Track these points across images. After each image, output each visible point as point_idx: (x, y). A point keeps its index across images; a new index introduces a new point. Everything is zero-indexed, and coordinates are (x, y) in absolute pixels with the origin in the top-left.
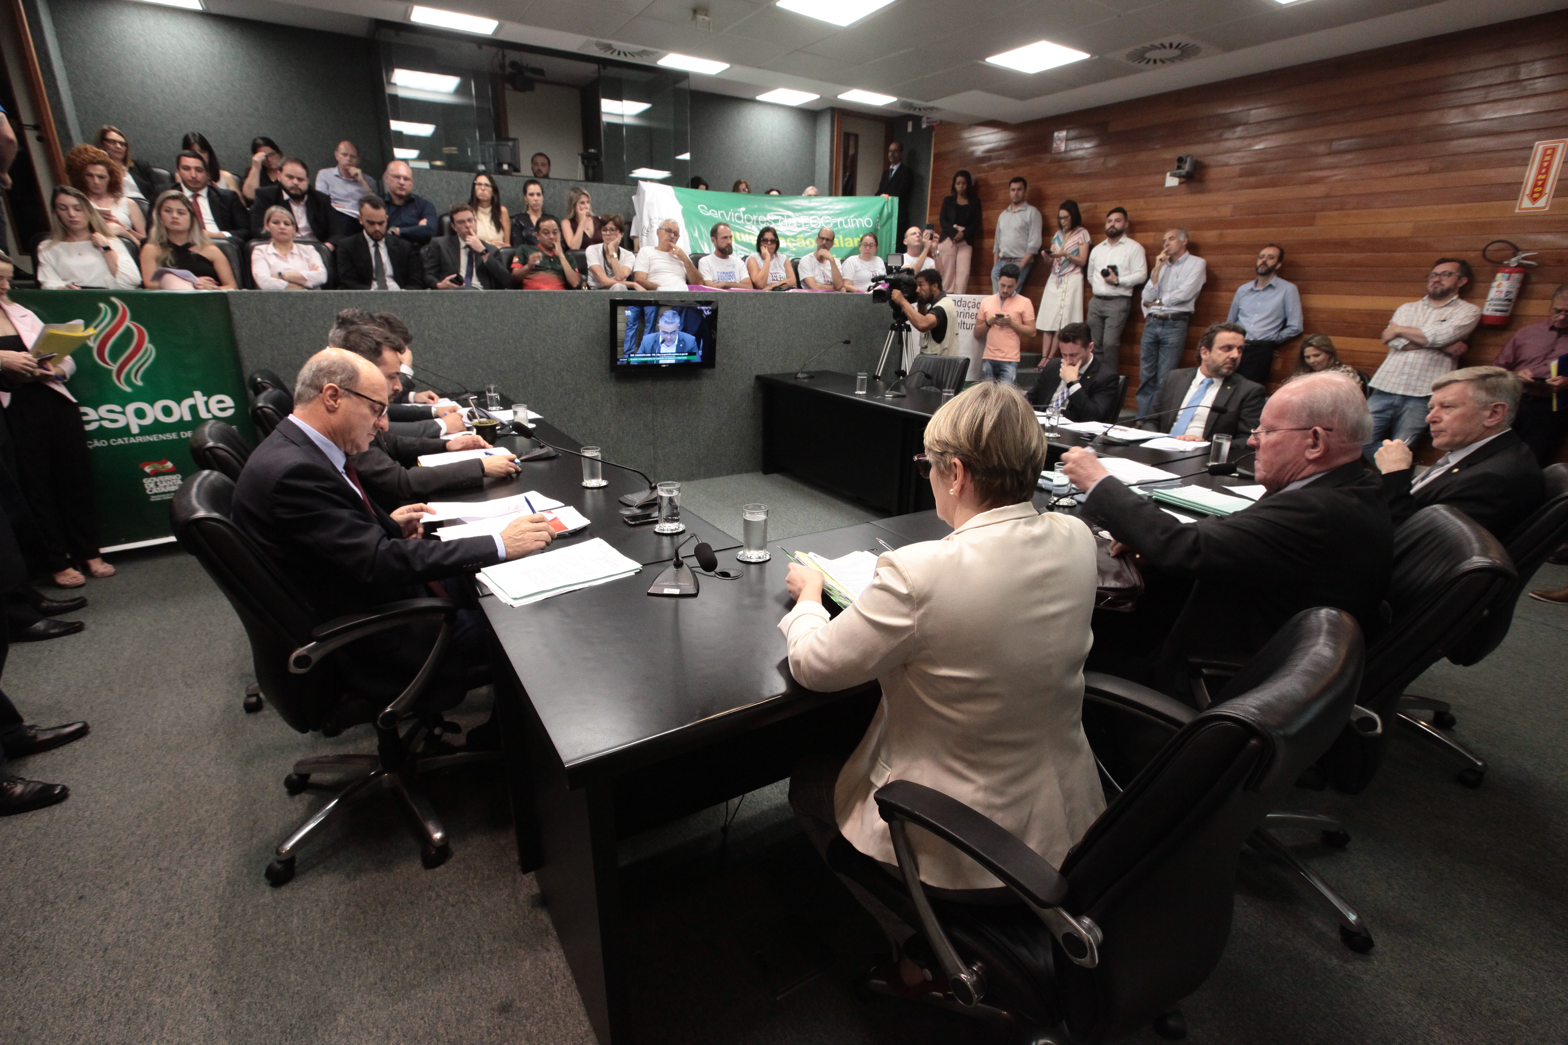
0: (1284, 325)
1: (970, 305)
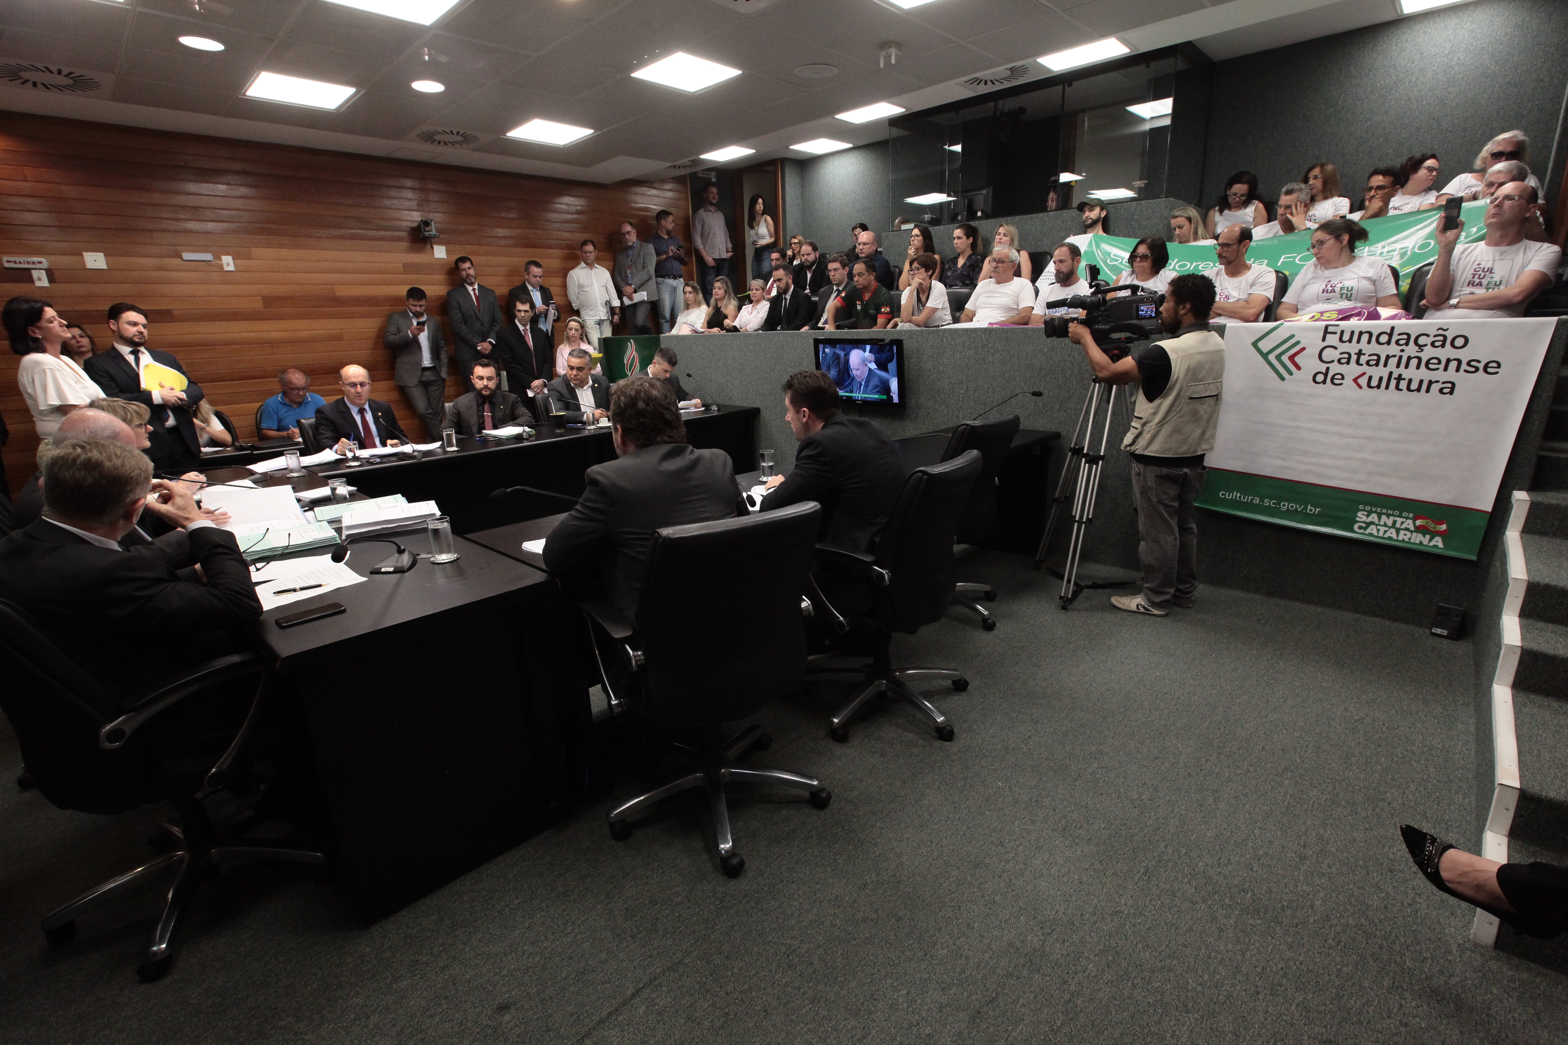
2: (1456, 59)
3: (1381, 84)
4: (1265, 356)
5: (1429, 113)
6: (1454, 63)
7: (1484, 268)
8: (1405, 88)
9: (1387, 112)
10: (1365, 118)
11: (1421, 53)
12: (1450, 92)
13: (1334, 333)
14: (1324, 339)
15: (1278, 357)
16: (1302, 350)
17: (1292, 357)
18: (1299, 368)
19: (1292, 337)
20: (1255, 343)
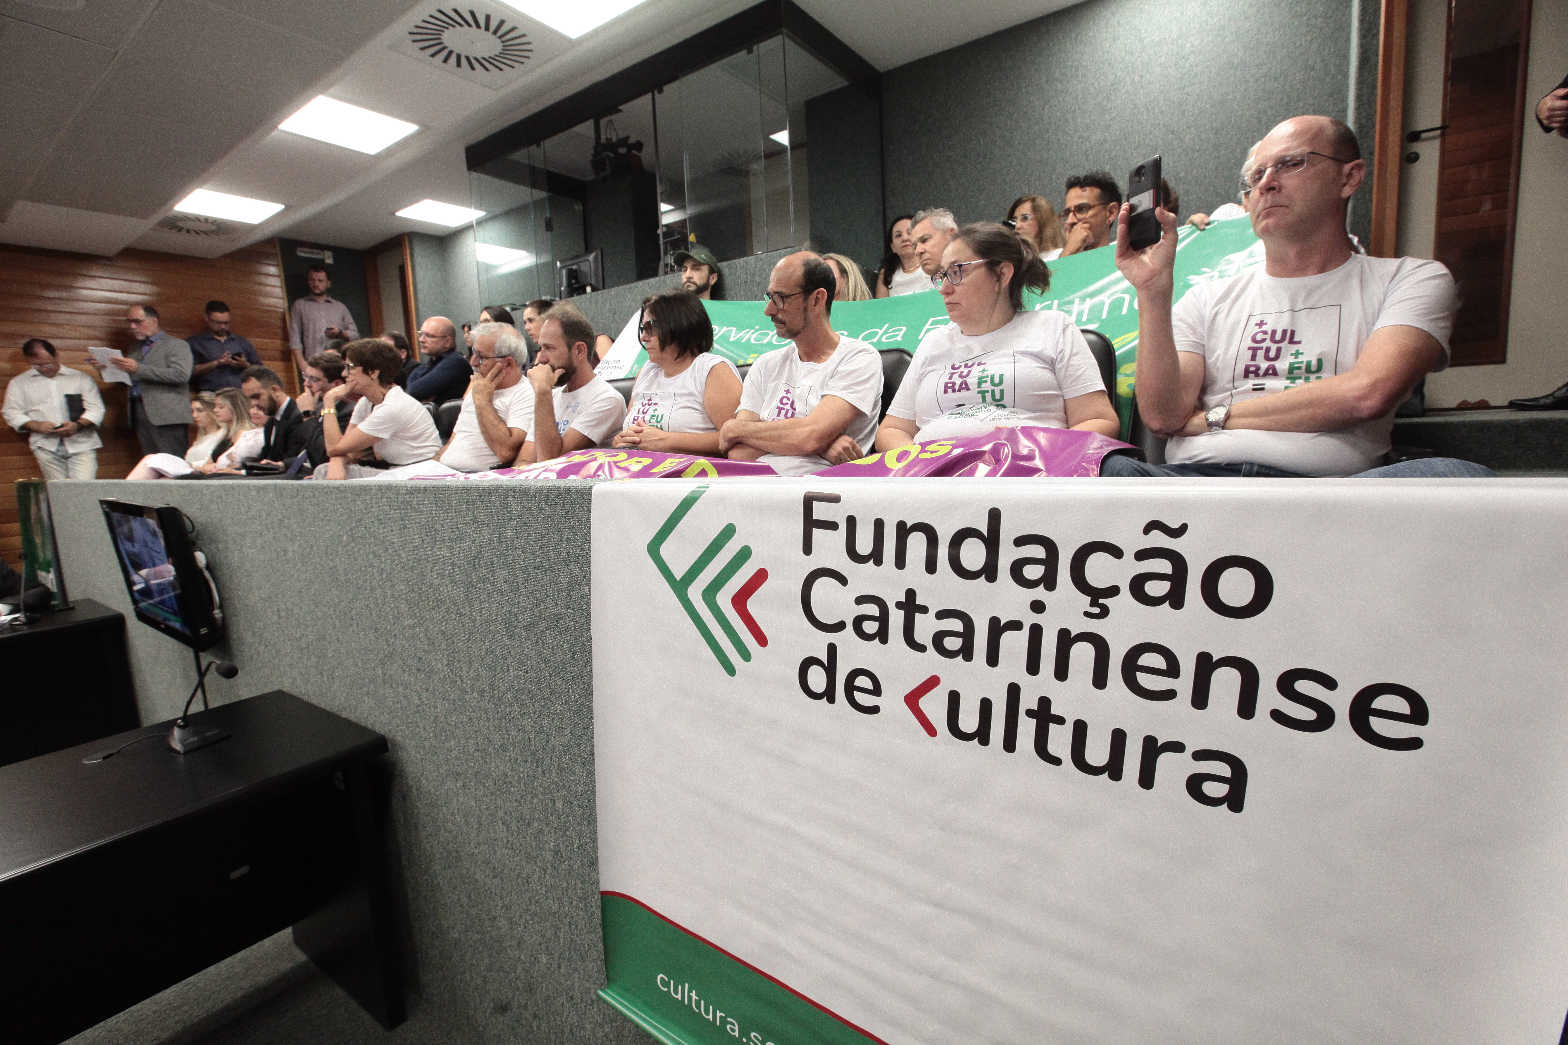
2: (1188, 45)
3: (1095, 88)
4: (680, 587)
5: (1164, 126)
6: (1187, 51)
7: (1274, 332)
8: (1127, 92)
9: (1108, 127)
10: (1080, 137)
11: (1141, 41)
12: (1188, 94)
13: (832, 526)
14: (807, 548)
15: (710, 593)
16: (761, 576)
17: (740, 600)
18: (762, 640)
19: (729, 532)
20: (654, 548)
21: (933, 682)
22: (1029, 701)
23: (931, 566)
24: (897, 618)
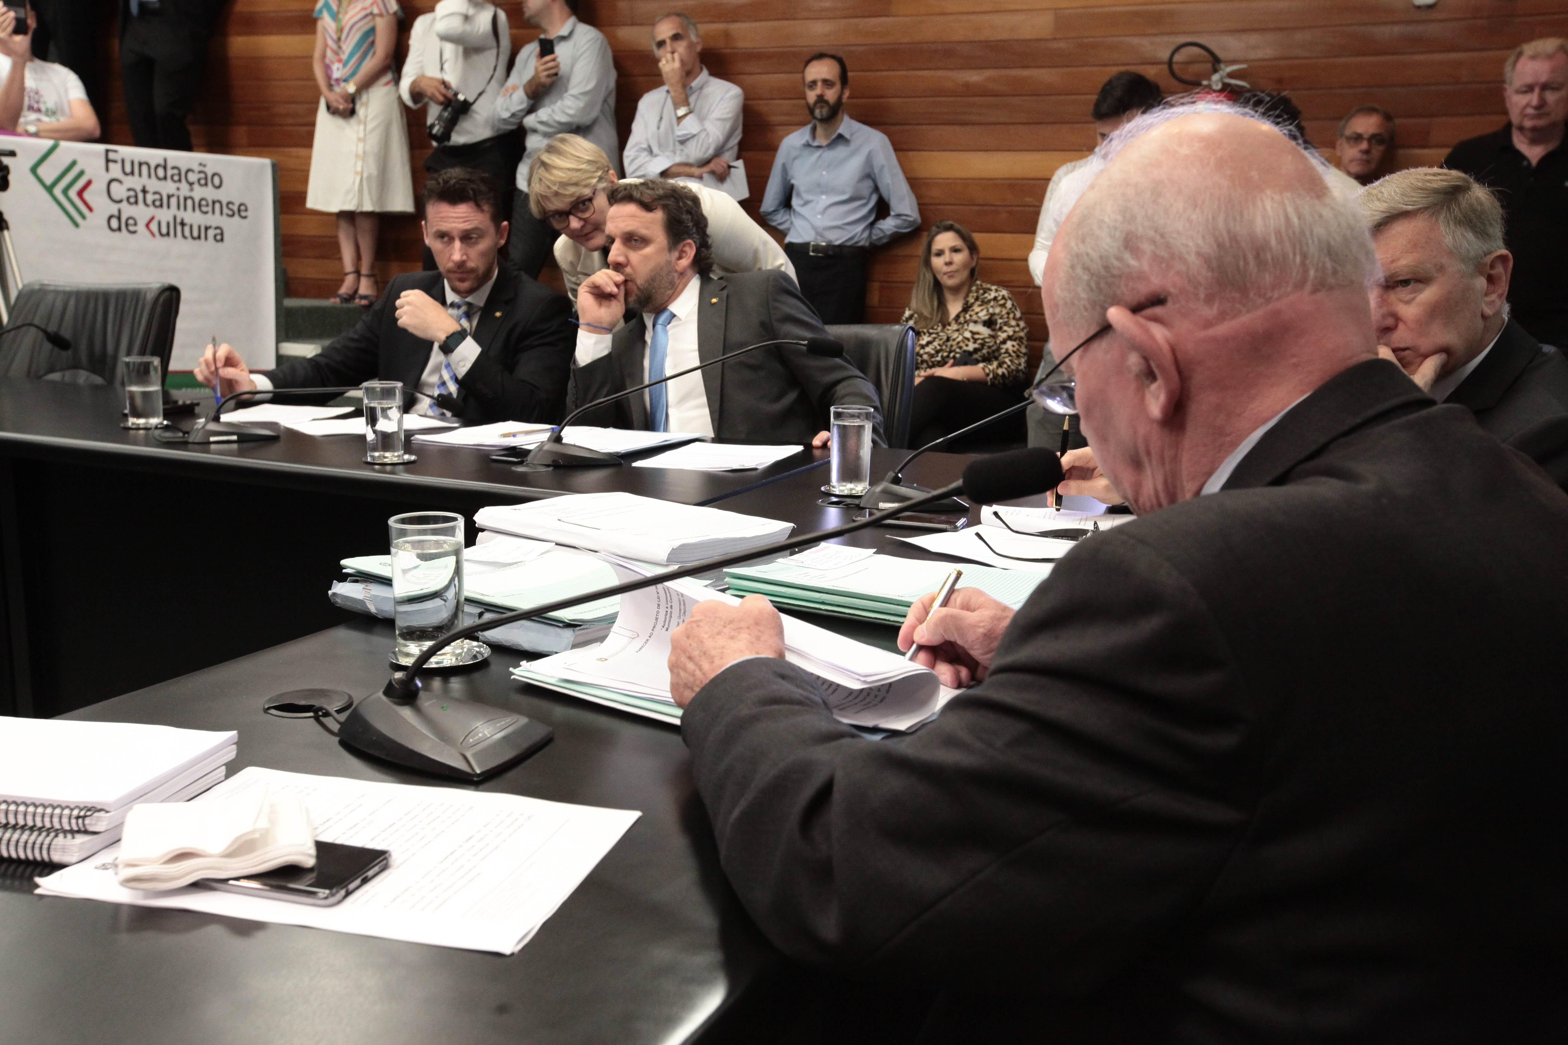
0: (882, 209)
1: (192, 177)
4: (49, 189)
13: (115, 161)
14: (107, 169)
15: (65, 191)
16: (89, 183)
17: (80, 194)
18: (90, 209)
19: (74, 163)
20: (34, 170)
21: (152, 219)
22: (179, 220)
23: (150, 176)
24: (140, 196)
